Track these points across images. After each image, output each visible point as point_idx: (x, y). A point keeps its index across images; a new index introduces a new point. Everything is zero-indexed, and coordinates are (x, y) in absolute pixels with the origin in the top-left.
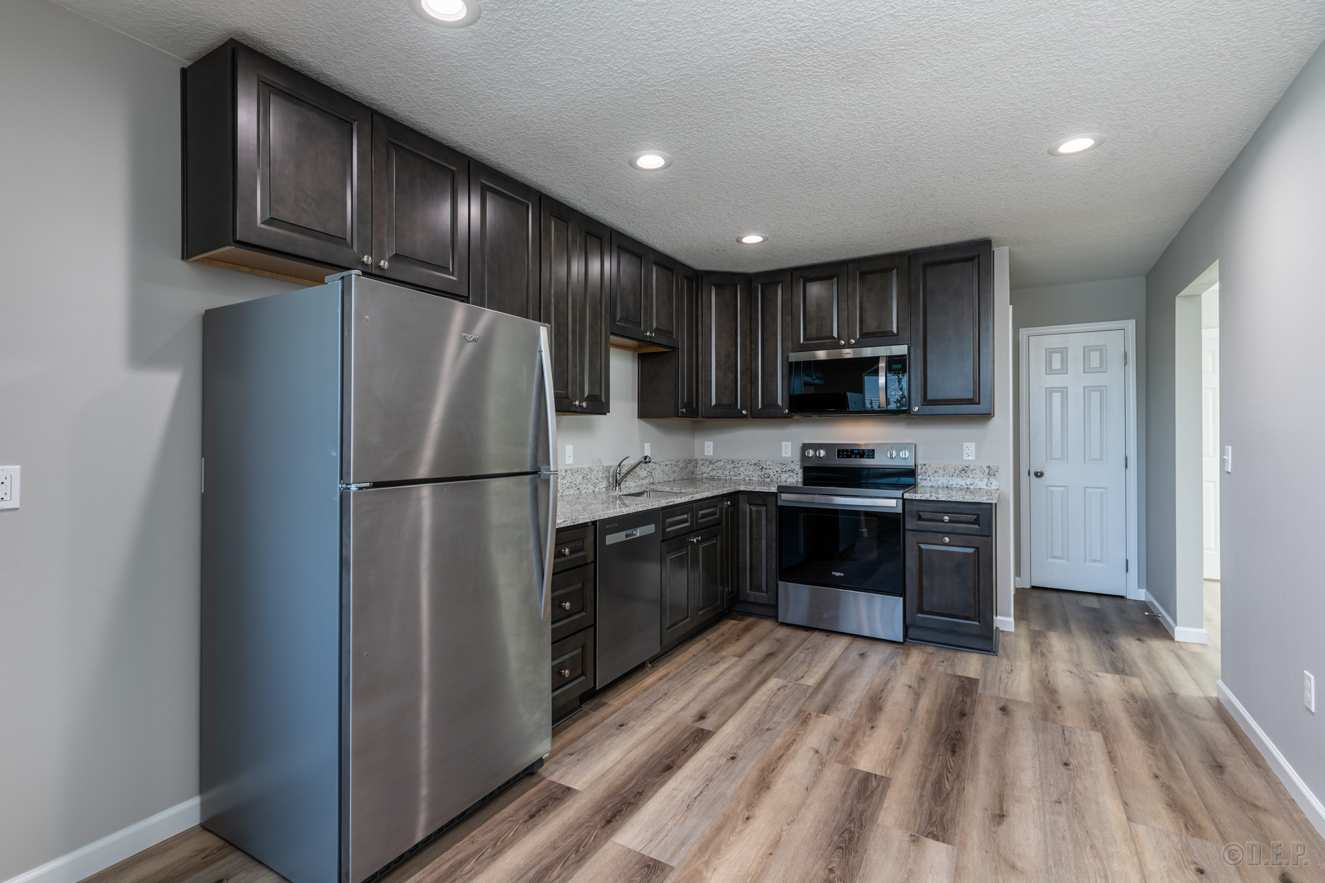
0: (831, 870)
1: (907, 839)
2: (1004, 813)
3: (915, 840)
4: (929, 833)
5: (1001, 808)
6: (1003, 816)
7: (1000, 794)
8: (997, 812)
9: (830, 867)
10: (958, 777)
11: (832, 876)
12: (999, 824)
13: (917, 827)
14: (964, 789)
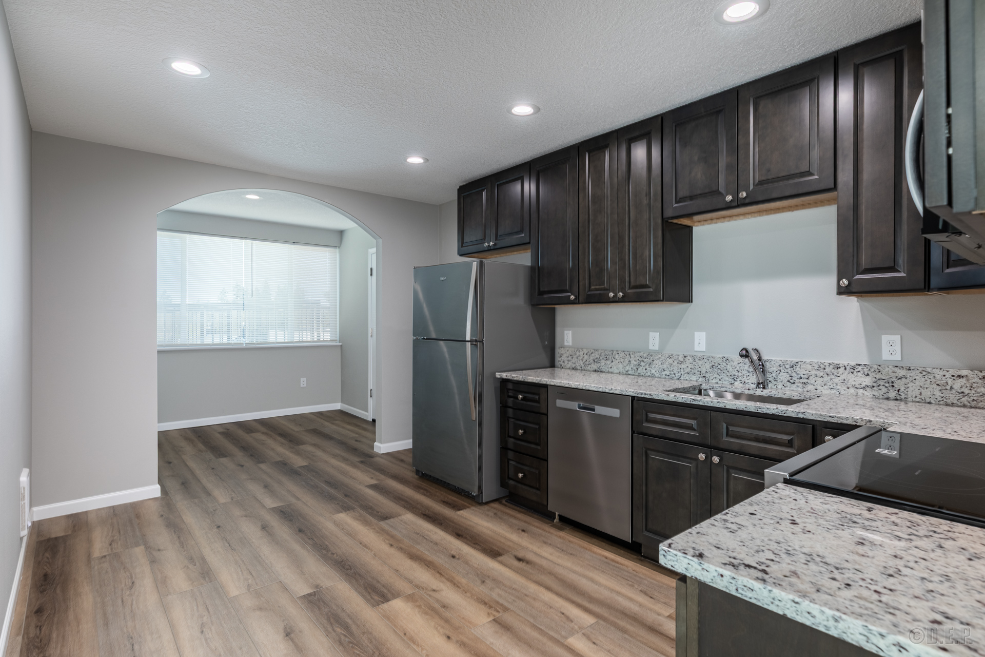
0: (333, 554)
1: (322, 585)
2: (287, 638)
3: (317, 586)
4: (315, 595)
5: (292, 640)
6: (287, 635)
7: (302, 651)
8: (292, 635)
9: (335, 554)
10: (340, 643)
11: (330, 553)
12: (285, 628)
13: (324, 593)
14: (327, 635)
